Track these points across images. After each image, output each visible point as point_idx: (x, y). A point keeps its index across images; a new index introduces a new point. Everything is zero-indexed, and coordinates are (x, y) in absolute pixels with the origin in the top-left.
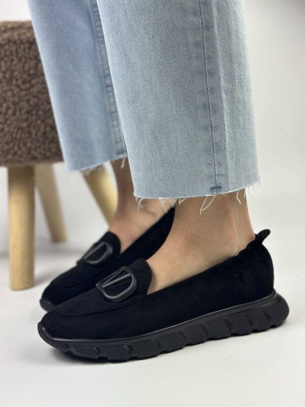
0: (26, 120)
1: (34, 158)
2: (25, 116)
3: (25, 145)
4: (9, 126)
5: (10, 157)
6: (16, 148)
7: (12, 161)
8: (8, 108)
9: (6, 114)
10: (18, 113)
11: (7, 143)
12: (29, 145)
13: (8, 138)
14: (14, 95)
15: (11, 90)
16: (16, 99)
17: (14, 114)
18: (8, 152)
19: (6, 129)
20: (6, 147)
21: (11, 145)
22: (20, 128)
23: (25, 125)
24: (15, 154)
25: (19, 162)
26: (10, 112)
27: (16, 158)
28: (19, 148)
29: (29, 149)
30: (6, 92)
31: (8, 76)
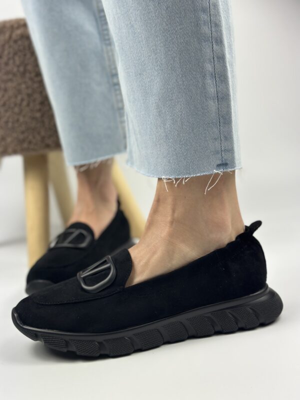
0: (40, 110)
1: (48, 146)
2: (38, 107)
3: (39, 133)
4: (24, 116)
5: (25, 145)
6: (31, 137)
7: (28, 150)
8: (22, 100)
9: (20, 105)
10: (32, 105)
11: (23, 132)
13: (23, 128)
14: (27, 88)
15: (25, 82)
16: (30, 91)
17: (28, 105)
18: (23, 141)
19: (21, 119)
20: (21, 137)
21: (26, 134)
22: (33, 118)
23: (38, 115)
24: (30, 142)
25: (34, 150)
26: (25, 103)
27: (32, 146)
28: (34, 137)
29: (43, 138)
30: (20, 84)
31: (22, 69)
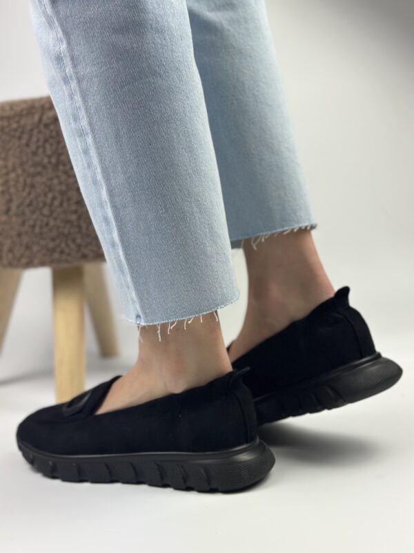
0: (76, 212)
1: (85, 257)
2: (73, 207)
3: (74, 240)
4: (56, 219)
5: (56, 256)
6: (63, 245)
7: (59, 261)
8: (54, 198)
9: (51, 205)
10: (65, 204)
11: (53, 240)
12: (79, 241)
13: (54, 233)
14: (61, 183)
15: (58, 177)
16: (63, 188)
17: (61, 205)
18: (53, 250)
19: (52, 223)
20: (51, 245)
21: (58, 241)
22: (68, 222)
23: (74, 217)
24: (62, 252)
25: (67, 261)
26: (56, 203)
27: (64, 257)
28: (67, 245)
29: (79, 246)
30: (51, 179)
31: (54, 160)
